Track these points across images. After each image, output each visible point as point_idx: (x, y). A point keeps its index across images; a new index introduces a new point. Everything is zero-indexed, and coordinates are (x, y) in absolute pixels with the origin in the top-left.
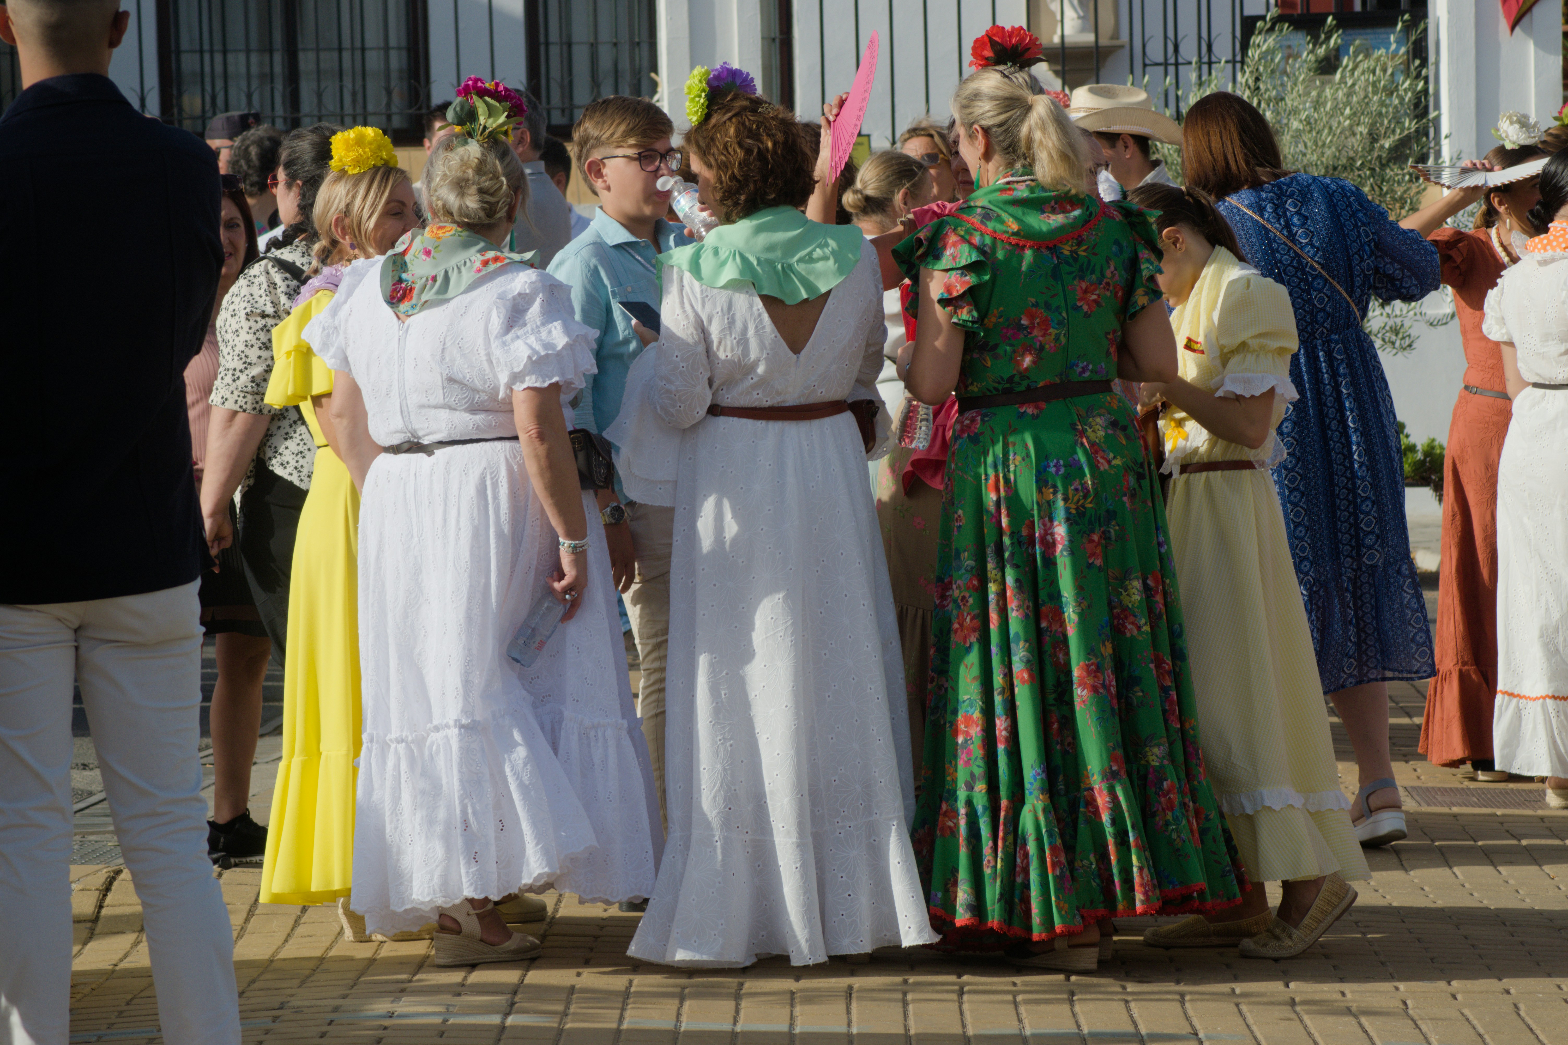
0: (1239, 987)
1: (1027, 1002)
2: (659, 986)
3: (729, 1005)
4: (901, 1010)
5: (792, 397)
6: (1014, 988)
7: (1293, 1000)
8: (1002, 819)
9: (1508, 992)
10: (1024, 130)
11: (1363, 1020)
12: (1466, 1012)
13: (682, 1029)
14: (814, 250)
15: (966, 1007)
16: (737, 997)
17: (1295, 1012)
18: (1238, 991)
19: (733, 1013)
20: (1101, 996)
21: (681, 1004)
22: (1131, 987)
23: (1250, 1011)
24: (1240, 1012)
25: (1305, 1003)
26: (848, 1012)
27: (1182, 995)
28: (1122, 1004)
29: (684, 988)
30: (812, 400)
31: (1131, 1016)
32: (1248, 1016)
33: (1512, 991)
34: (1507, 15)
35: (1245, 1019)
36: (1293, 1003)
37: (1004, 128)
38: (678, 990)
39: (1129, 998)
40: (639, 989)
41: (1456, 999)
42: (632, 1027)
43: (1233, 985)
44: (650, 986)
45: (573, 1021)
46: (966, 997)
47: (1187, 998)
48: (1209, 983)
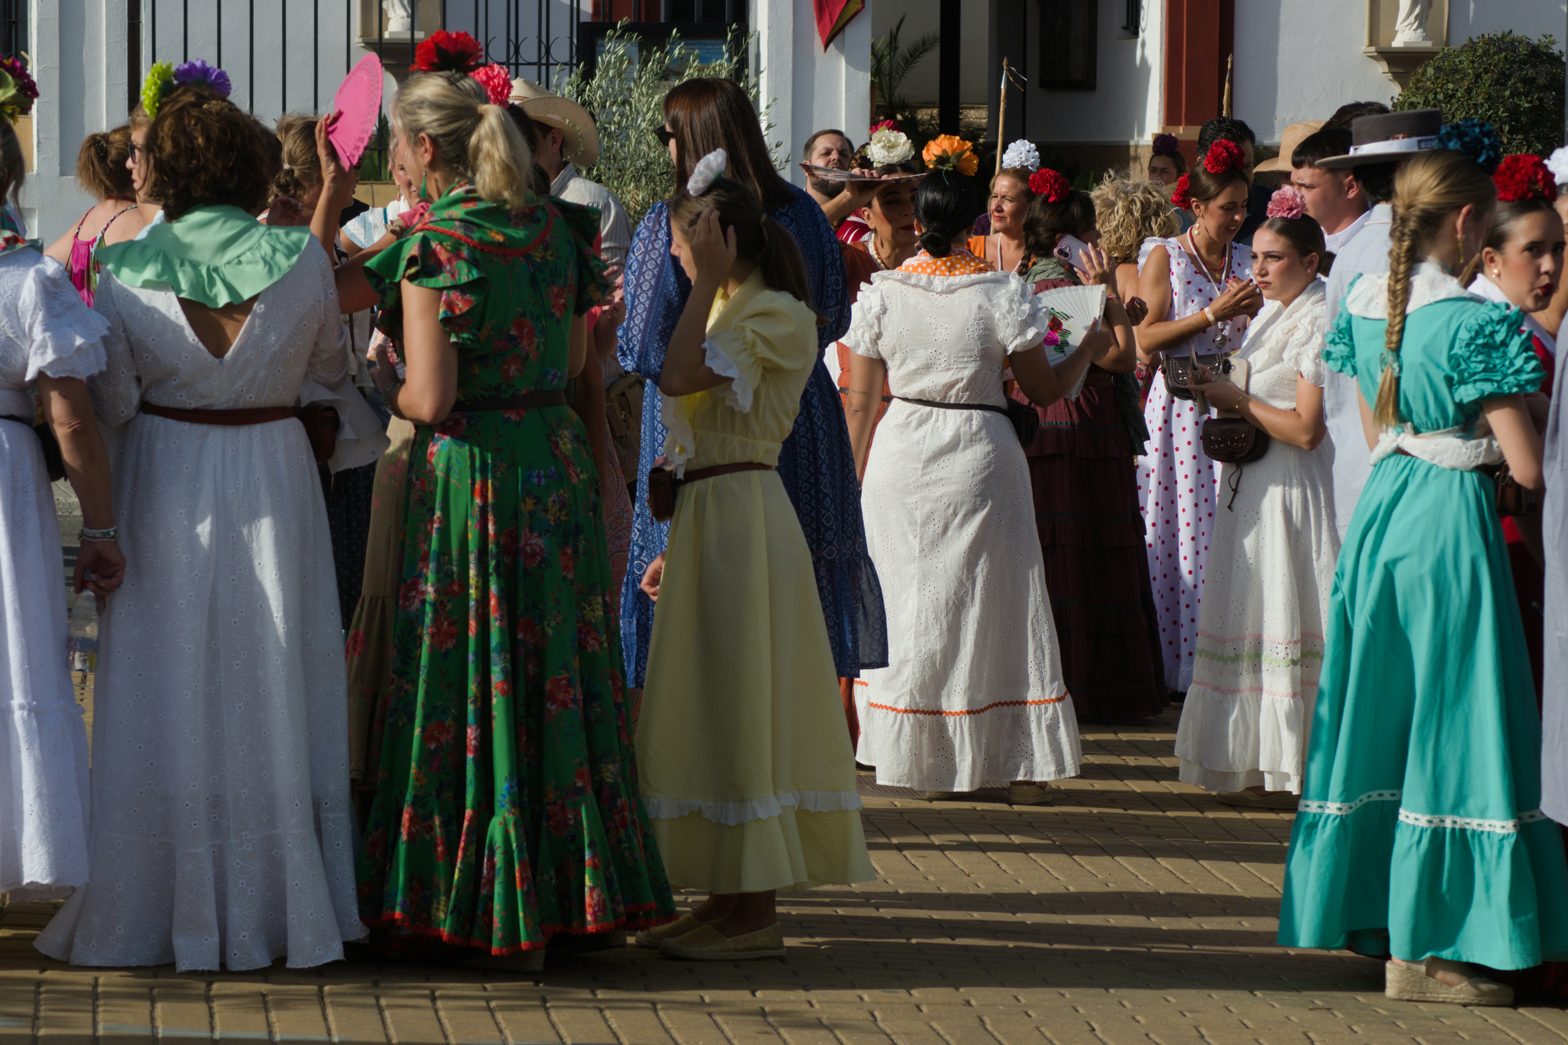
0: (708, 996)
1: (502, 1008)
2: (127, 986)
3: (200, 1008)
4: (378, 1017)
5: (221, 401)
6: (485, 994)
7: (763, 1009)
8: (464, 829)
9: (968, 1003)
10: (474, 139)
11: (839, 1033)
12: (935, 1024)
13: (160, 1035)
14: (244, 253)
15: (442, 1014)
16: (208, 999)
17: (769, 1024)
18: (707, 999)
19: (207, 1018)
20: (574, 1004)
21: (153, 1007)
22: (601, 994)
23: (726, 1023)
24: (716, 1023)
25: (774, 1013)
26: (325, 1019)
27: (654, 1004)
28: (597, 1012)
29: (152, 988)
30: (241, 405)
31: (609, 1027)
32: (725, 1027)
33: (973, 1002)
34: (822, 33)
35: (722, 1032)
36: (763, 1013)
37: (453, 138)
38: (146, 990)
39: (602, 1006)
40: (107, 989)
41: (921, 1010)
42: (108, 1033)
43: (701, 993)
44: (116, 985)
45: (47, 1026)
46: (439, 1004)
47: (659, 1006)
48: (677, 989)
